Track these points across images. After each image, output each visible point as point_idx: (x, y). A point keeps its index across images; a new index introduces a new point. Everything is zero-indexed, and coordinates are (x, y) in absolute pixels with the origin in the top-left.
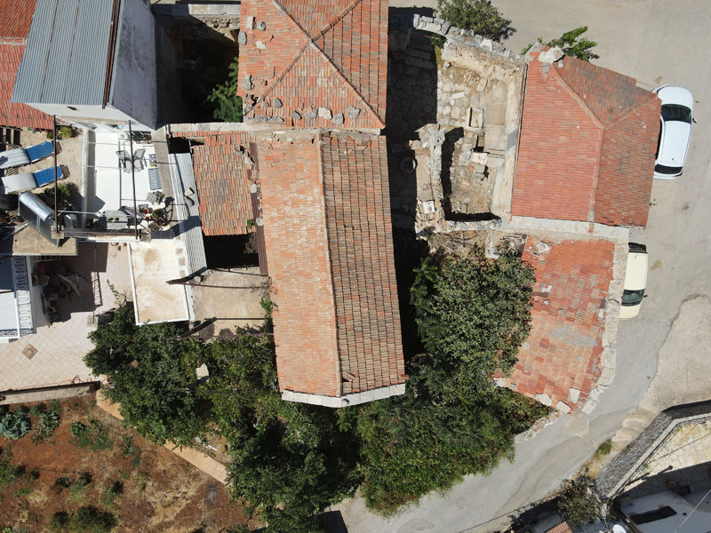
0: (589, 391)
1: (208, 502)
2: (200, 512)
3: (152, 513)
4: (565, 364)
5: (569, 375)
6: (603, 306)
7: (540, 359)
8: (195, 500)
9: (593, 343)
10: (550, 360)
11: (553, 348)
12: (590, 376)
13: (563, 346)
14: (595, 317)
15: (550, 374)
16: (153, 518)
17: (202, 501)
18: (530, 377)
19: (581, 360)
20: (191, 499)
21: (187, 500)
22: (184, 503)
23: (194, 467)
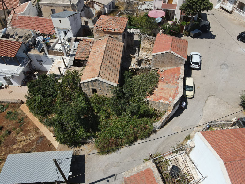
0: (175, 98)
1: (37, 143)
2: (33, 145)
3: (16, 143)
4: (168, 92)
5: (169, 95)
6: (178, 79)
7: (161, 92)
8: (33, 141)
9: (176, 87)
10: (163, 92)
11: (165, 89)
12: (175, 94)
13: (167, 89)
14: (177, 82)
15: (163, 95)
16: (15, 145)
17: (35, 142)
18: (158, 97)
19: (173, 91)
20: (32, 140)
21: (30, 141)
22: (29, 141)
23: (39, 130)
